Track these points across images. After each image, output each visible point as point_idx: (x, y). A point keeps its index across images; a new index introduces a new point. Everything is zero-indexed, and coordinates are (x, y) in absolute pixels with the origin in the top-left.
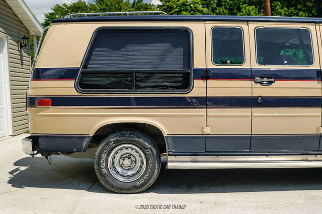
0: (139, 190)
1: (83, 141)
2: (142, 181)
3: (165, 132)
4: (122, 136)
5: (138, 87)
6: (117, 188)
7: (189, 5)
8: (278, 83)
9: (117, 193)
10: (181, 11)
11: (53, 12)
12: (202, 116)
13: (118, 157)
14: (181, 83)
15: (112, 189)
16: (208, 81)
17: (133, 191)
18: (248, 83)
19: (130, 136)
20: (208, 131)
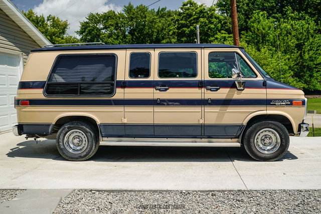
0: (83, 159)
1: (49, 127)
2: (85, 153)
3: (99, 122)
4: (72, 124)
5: (82, 93)
6: (69, 157)
7: (206, 12)
8: (171, 90)
9: (70, 161)
10: (199, 17)
11: (88, 21)
12: (122, 111)
13: (71, 138)
14: (109, 90)
15: (67, 158)
16: (125, 89)
17: (80, 160)
18: (151, 90)
19: (77, 124)
20: (125, 121)
